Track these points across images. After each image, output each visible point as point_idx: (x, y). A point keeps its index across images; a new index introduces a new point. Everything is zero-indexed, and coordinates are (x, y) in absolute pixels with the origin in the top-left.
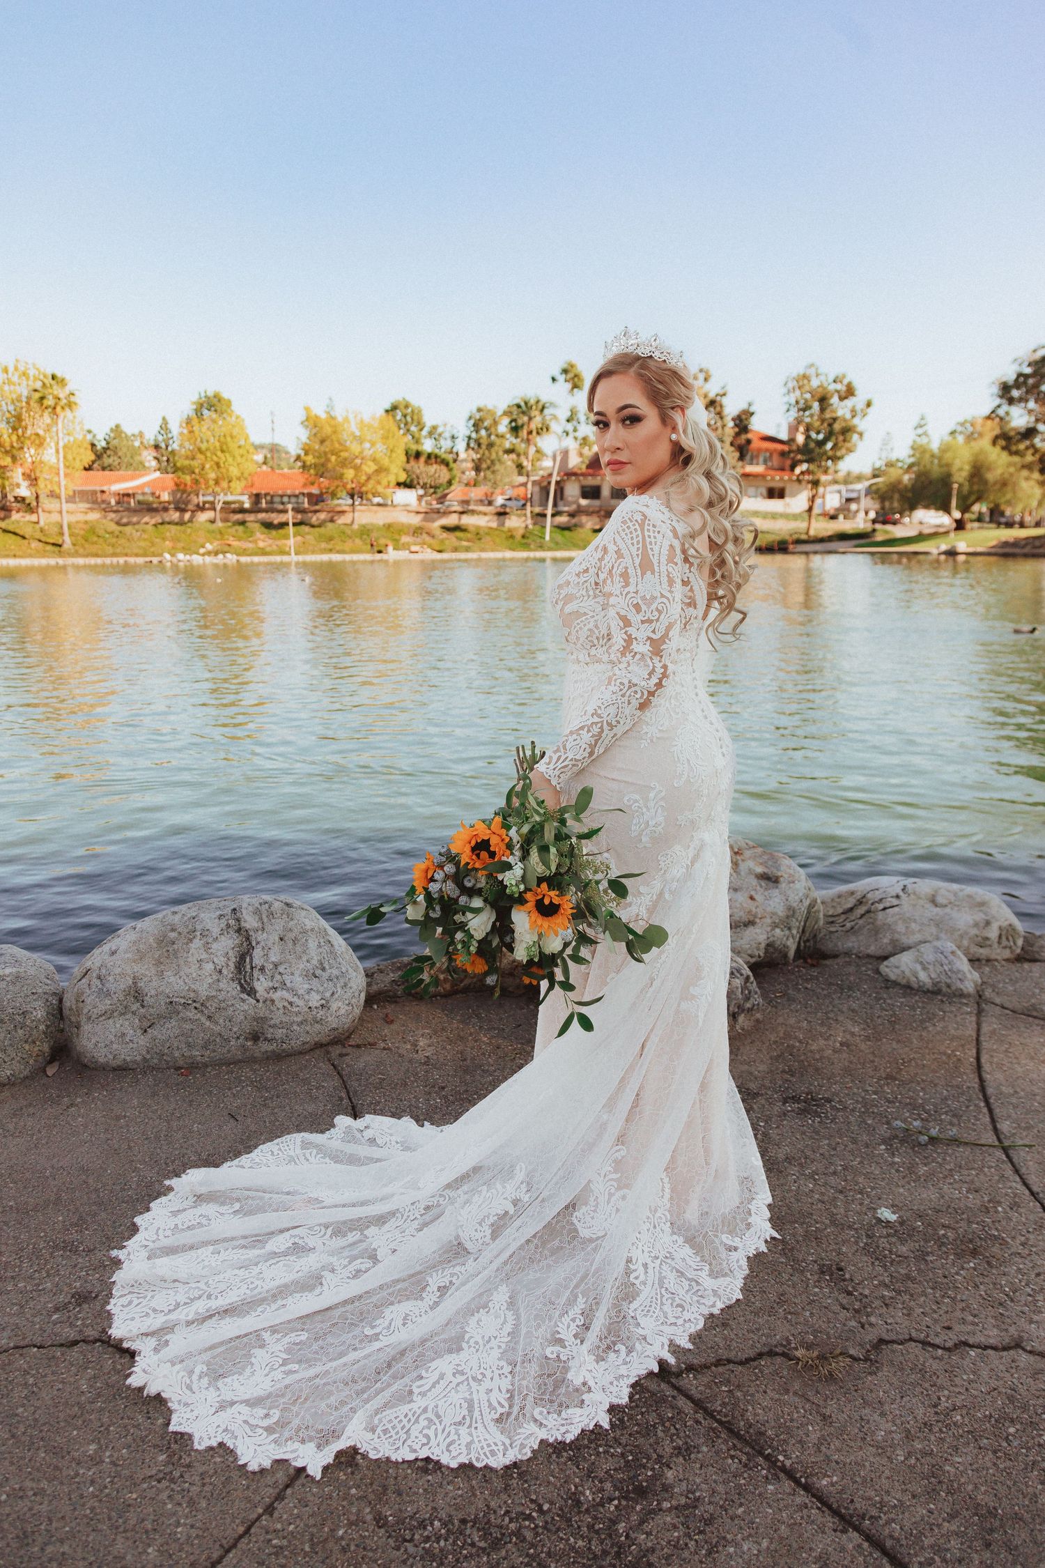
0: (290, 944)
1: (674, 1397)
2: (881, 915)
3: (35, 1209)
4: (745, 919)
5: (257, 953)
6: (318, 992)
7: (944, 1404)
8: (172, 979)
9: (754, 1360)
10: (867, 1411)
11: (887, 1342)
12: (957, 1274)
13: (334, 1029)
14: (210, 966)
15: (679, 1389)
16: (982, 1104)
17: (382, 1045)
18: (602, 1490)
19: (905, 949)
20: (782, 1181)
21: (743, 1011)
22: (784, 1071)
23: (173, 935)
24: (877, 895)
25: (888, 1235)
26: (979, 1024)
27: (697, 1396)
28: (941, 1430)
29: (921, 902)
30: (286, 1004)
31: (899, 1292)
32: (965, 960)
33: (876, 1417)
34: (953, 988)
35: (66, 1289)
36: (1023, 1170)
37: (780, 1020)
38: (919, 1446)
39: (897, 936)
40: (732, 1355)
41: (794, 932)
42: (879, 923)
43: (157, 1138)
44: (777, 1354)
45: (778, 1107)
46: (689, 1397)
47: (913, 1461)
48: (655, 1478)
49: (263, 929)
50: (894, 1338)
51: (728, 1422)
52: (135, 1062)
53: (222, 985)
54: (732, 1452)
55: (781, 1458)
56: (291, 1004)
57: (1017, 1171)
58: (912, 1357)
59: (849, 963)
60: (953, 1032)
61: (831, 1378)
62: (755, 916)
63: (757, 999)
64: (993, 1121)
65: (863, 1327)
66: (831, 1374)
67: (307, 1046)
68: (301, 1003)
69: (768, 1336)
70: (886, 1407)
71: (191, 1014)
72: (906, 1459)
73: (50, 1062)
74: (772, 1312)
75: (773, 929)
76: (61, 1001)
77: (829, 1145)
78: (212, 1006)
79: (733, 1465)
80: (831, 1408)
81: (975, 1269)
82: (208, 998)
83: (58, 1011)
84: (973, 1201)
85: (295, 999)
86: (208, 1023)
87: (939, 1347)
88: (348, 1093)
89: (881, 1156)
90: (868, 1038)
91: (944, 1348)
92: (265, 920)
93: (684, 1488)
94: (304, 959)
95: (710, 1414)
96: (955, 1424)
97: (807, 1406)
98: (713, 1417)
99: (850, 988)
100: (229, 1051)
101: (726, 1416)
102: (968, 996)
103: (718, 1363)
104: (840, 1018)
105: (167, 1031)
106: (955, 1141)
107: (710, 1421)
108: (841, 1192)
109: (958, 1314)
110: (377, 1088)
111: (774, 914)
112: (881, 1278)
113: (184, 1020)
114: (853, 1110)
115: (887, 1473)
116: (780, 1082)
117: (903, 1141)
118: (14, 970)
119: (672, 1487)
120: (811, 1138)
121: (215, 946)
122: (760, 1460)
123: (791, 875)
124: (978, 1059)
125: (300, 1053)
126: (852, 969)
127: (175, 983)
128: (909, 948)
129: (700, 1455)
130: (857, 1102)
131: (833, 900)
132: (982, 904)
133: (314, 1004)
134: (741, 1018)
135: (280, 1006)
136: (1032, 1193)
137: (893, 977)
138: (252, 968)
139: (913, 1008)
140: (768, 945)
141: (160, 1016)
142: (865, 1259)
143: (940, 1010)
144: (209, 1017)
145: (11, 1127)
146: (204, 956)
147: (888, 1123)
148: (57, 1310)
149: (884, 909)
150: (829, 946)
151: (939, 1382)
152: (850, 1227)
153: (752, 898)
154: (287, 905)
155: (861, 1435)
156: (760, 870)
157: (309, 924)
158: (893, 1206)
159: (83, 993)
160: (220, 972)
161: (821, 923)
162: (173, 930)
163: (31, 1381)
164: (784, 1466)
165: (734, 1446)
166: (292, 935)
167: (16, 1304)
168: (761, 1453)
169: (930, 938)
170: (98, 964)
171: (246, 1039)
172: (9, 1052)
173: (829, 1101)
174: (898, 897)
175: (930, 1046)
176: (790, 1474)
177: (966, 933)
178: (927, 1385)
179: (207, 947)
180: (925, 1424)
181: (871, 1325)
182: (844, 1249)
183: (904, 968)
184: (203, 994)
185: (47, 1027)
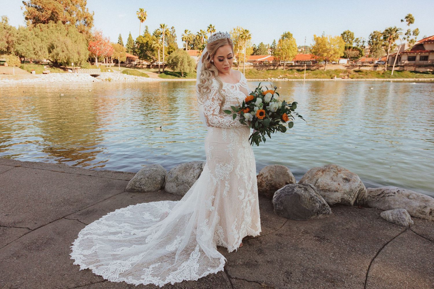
1: (228, 282)
2: (387, 198)
4: (335, 189)
9: (252, 282)
12: (322, 284)
14: (193, 175)
15: (230, 281)
16: (376, 253)
19: (392, 209)
21: (321, 213)
22: (322, 230)
23: (187, 167)
24: (388, 191)
25: (312, 271)
26: (400, 234)
29: (403, 196)
31: (301, 282)
32: (409, 216)
34: (400, 223)
36: (370, 271)
39: (390, 205)
40: (247, 280)
41: (353, 197)
42: (386, 200)
44: (258, 283)
45: (311, 238)
46: (231, 283)
52: (174, 193)
57: (368, 270)
59: (372, 210)
60: (388, 234)
62: (338, 190)
64: (375, 257)
65: (284, 285)
69: (259, 279)
71: (186, 185)
73: (160, 189)
75: (344, 194)
77: (316, 249)
81: (328, 285)
82: (190, 182)
83: (164, 180)
84: (346, 272)
89: (329, 255)
90: (356, 229)
99: (365, 216)
102: (405, 226)
103: (243, 280)
104: (353, 223)
105: (182, 188)
108: (309, 259)
111: (346, 190)
112: (300, 278)
113: (185, 186)
114: (332, 244)
116: (318, 232)
118: (156, 169)
120: (313, 246)
121: (195, 171)
123: (355, 180)
124: (388, 243)
126: (372, 212)
127: (185, 178)
128: (394, 209)
130: (336, 242)
132: (427, 201)
136: (367, 276)
137: (382, 216)
139: (381, 225)
140: (342, 199)
141: (180, 184)
142: (300, 274)
143: (390, 228)
146: (192, 173)
149: (389, 196)
152: (303, 266)
153: (339, 184)
156: (344, 177)
159: (168, 176)
160: (194, 177)
161: (366, 197)
162: (188, 166)
169: (400, 207)
172: (151, 185)
173: (327, 239)
174: (394, 193)
175: (375, 235)
177: (415, 208)
179: (193, 171)
181: (287, 286)
182: (296, 270)
183: (386, 214)
184: (190, 181)
185: (161, 182)
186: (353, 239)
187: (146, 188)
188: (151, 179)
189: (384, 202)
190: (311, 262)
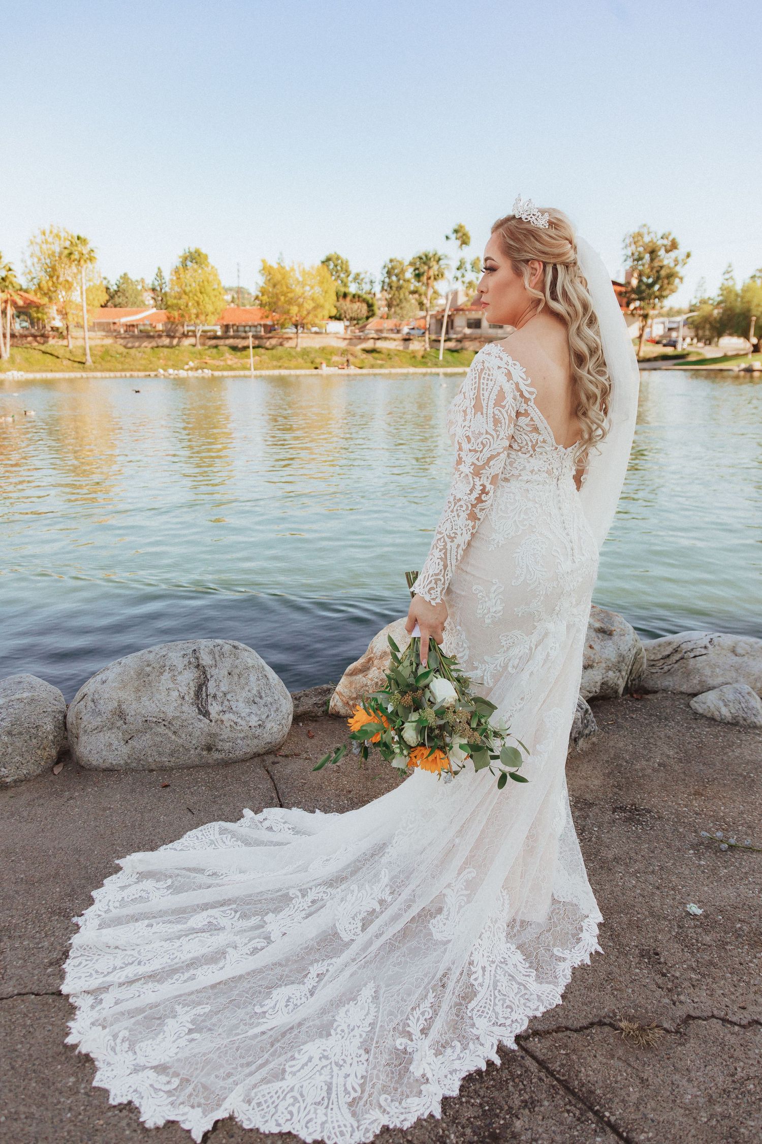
0: (236, 678)
1: (523, 1057)
2: (692, 661)
3: (39, 882)
5: (211, 684)
6: (256, 715)
7: (740, 1074)
8: (147, 703)
9: (587, 1028)
10: (677, 1077)
11: (694, 1018)
12: (751, 962)
13: (268, 743)
14: (177, 693)
15: (527, 1051)
17: (305, 755)
18: (463, 1135)
19: (709, 689)
20: (611, 877)
21: (582, 736)
22: (614, 786)
23: (148, 669)
24: (690, 646)
25: (696, 926)
27: (541, 1057)
28: (737, 1097)
29: (724, 652)
30: (232, 724)
31: (704, 976)
32: (758, 698)
33: (684, 1082)
34: (749, 721)
35: (59, 947)
37: (611, 743)
38: (719, 1110)
39: (704, 678)
40: (569, 1024)
41: (624, 673)
42: (690, 667)
43: (133, 826)
44: (605, 1024)
45: (608, 816)
46: (534, 1058)
47: (714, 1122)
48: (506, 1126)
49: (216, 666)
50: (700, 1015)
51: (565, 1080)
52: (119, 765)
53: (185, 708)
54: (568, 1107)
55: (607, 1114)
56: (236, 723)
58: (714, 1031)
59: (666, 698)
60: (748, 757)
61: (648, 1047)
62: (593, 662)
63: (594, 727)
65: (674, 1004)
66: (648, 1044)
67: (248, 756)
68: (243, 723)
69: (599, 1009)
70: (693, 1074)
71: (161, 729)
72: (709, 1120)
73: (57, 763)
74: (602, 988)
75: (607, 672)
76: (65, 717)
77: (649, 848)
78: (177, 724)
79: (568, 1118)
80: (648, 1073)
82: (174, 718)
83: (63, 726)
85: (239, 720)
86: (173, 737)
87: (735, 1024)
88: (277, 793)
89: (690, 859)
90: (680, 760)
91: (740, 1025)
92: (218, 658)
93: (529, 1136)
94: (247, 689)
95: (551, 1073)
96: (749, 1092)
97: (629, 1070)
98: (553, 1075)
99: (666, 719)
100: (189, 759)
101: (563, 1076)
102: (760, 728)
103: (558, 1030)
104: (659, 743)
105: (143, 742)
106: (750, 849)
107: (550, 1079)
108: (658, 888)
109: (751, 996)
110: (300, 791)
111: (609, 660)
112: (689, 963)
113: (157, 734)
114: (668, 820)
115: (693, 1132)
116: (611, 795)
117: (708, 847)
118: (29, 694)
119: (520, 1135)
120: (634, 842)
121: (179, 678)
122: (590, 1115)
123: (621, 629)
125: (243, 761)
126: (668, 703)
127: (149, 706)
128: (714, 688)
129: (542, 1109)
130: (671, 813)
131: (654, 648)
133: (253, 724)
134: (581, 742)
135: (228, 725)
137: (701, 711)
138: (207, 695)
139: (716, 737)
140: (603, 683)
141: (138, 731)
142: (676, 946)
143: (738, 738)
144: (175, 733)
145: (25, 814)
146: (171, 686)
147: (696, 832)
148: (51, 964)
149: (695, 657)
150: (650, 684)
151: (736, 1054)
152: (665, 918)
153: (591, 647)
154: (235, 647)
155: (672, 1097)
156: (597, 625)
157: (250, 662)
158: (699, 902)
159: (80, 712)
160: (183, 698)
161: (645, 666)
162: (148, 665)
163: (29, 1022)
164: (609, 1121)
165: (570, 1101)
166: (237, 671)
167: (20, 959)
168: (591, 1109)
169: (731, 681)
170: (92, 691)
171: (202, 749)
172: (25, 756)
173: (649, 811)
174: (706, 647)
175: (730, 768)
176: (614, 1129)
177: (760, 678)
178: (726, 1057)
179: (173, 679)
180: (724, 1090)
181: (681, 1002)
182: (660, 937)
183: (709, 704)
184: (170, 715)
185: (55, 737)
186: (697, 793)
187: (9, 774)
188: (20, 733)
189: (688, 674)
190: (670, 898)
